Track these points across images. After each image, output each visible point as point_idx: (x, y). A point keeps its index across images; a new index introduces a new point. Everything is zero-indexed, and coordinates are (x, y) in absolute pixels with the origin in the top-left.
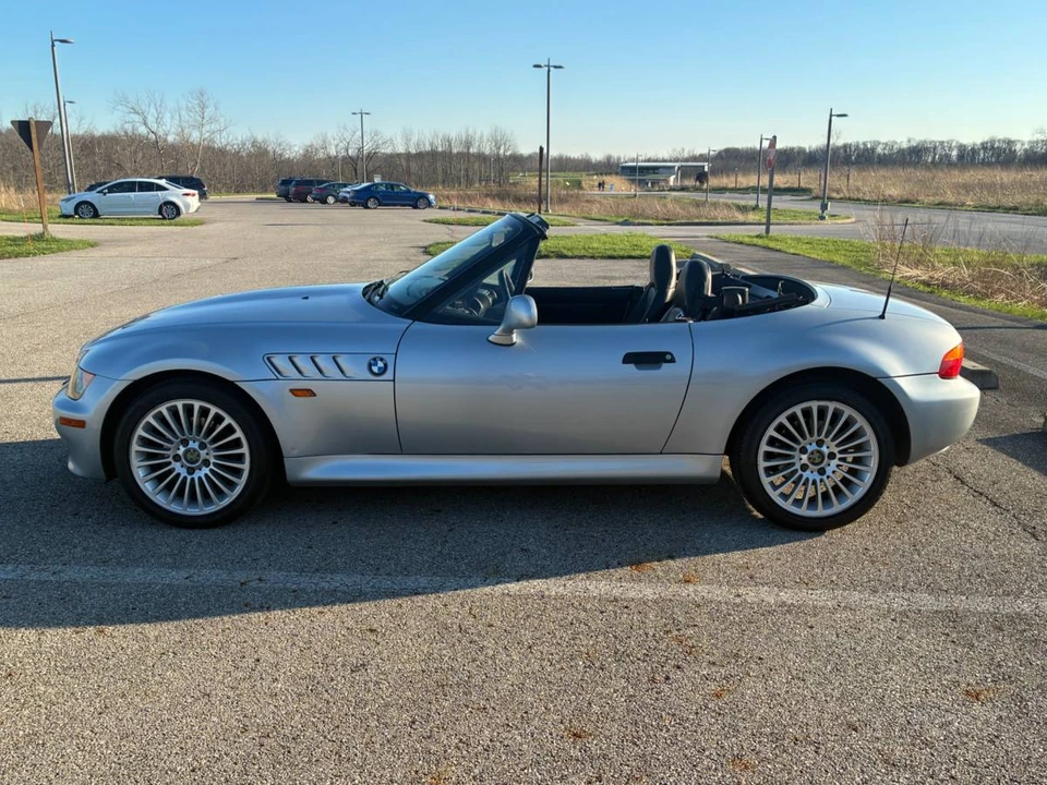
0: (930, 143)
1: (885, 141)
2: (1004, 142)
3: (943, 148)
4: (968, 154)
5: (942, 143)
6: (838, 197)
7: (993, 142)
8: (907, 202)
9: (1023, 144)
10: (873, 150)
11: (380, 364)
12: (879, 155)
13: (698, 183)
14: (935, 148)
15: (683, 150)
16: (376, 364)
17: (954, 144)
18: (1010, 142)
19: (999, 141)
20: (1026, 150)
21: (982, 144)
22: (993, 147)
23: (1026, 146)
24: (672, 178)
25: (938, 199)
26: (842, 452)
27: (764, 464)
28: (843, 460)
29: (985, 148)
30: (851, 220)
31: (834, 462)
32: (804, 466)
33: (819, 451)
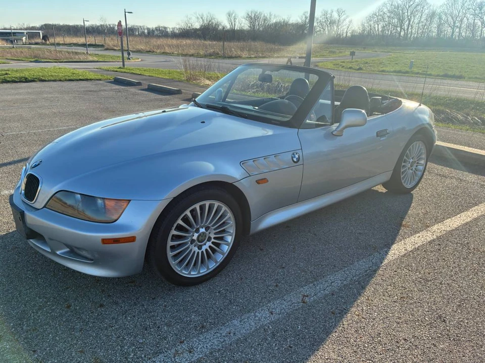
0: (136, 26)
2: (163, 27)
3: (141, 29)
4: (151, 32)
5: (140, 27)
6: (118, 49)
7: (159, 27)
8: (150, 52)
10: (114, 28)
11: (297, 156)
13: (43, 41)
14: (138, 29)
15: (24, 24)
16: (295, 157)
17: (145, 27)
18: (165, 28)
19: (161, 27)
20: (171, 31)
21: (156, 28)
22: (159, 30)
23: (171, 30)
24: (24, 38)
25: (162, 51)
26: (417, 160)
27: (402, 170)
28: (418, 163)
29: (157, 30)
30: (140, 60)
31: (415, 165)
32: (409, 168)
33: (413, 162)
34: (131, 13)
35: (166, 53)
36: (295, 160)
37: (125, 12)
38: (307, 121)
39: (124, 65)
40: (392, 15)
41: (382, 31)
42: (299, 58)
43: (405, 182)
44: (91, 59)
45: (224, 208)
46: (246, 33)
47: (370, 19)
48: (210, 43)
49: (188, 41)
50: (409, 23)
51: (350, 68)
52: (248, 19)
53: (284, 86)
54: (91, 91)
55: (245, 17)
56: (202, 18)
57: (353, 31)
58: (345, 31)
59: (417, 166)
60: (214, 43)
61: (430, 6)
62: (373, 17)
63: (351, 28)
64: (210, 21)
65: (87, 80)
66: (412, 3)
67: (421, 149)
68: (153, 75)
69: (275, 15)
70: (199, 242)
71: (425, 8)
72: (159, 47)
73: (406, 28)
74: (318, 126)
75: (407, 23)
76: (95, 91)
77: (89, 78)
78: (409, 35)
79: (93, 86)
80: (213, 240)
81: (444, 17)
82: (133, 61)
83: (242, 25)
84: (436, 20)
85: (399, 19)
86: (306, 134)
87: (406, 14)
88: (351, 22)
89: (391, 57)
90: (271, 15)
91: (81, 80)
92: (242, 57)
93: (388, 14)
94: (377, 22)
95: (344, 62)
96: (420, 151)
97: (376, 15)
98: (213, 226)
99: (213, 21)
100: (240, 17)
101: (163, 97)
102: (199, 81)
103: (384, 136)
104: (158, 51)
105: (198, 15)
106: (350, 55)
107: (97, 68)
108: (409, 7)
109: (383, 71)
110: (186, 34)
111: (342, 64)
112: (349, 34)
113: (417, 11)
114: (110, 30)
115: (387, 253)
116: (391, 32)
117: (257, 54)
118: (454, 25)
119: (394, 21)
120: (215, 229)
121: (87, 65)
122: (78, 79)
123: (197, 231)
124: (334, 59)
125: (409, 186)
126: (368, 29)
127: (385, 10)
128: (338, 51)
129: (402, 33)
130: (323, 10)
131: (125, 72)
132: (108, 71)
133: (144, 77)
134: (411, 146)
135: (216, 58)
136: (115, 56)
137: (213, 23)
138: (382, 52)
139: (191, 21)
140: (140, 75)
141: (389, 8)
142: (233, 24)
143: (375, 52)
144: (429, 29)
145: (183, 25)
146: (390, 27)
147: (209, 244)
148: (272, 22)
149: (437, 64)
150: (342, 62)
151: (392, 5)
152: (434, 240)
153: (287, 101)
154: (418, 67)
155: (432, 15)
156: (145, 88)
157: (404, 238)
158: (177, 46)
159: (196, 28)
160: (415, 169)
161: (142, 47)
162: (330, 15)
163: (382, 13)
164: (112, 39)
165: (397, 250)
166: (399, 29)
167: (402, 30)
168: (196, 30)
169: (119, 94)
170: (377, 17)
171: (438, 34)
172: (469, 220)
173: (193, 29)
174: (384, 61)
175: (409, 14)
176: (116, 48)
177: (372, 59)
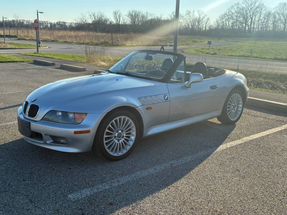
0: (41, 21)
1: (26, 20)
2: (63, 22)
3: (45, 23)
4: (53, 26)
5: (45, 22)
6: (28, 39)
7: (60, 22)
8: (54, 41)
9: (68, 23)
10: (23, 23)
11: (167, 97)
12: (25, 24)
14: (43, 23)
16: (165, 97)
17: (48, 22)
18: (64, 23)
19: (61, 22)
20: (69, 25)
21: (57, 23)
22: (60, 24)
23: (69, 24)
25: (64, 40)
26: (237, 105)
27: (228, 110)
28: (238, 106)
29: (58, 24)
30: (48, 47)
31: (236, 107)
32: (232, 109)
33: (234, 105)
34: (42, 13)
35: (67, 42)
36: (166, 98)
37: (38, 12)
38: (172, 80)
39: (38, 51)
40: (239, 15)
41: (232, 26)
42: (170, 46)
43: (230, 117)
44: (9, 46)
45: (131, 121)
46: (128, 27)
47: (222, 17)
48: (101, 34)
49: (83, 33)
50: (252, 21)
51: (208, 53)
52: (129, 16)
53: (159, 66)
54: (19, 69)
55: (128, 15)
56: (94, 16)
57: (210, 26)
58: (204, 26)
59: (237, 108)
60: (104, 34)
61: (267, 8)
62: (225, 16)
63: (209, 23)
64: (100, 18)
65: (13, 62)
66: (253, 6)
67: (239, 98)
68: (61, 58)
69: (150, 14)
70: (118, 137)
71: (263, 9)
72: (61, 37)
73: (249, 24)
74: (177, 82)
75: (250, 20)
76: (23, 70)
77: (15, 61)
78: (252, 29)
79: (20, 66)
80: (125, 137)
81: (277, 16)
82: (43, 48)
83: (125, 21)
84: (271, 19)
85: (244, 18)
86: (171, 86)
87: (249, 14)
88: (208, 19)
89: (238, 45)
90: (147, 14)
91: (9, 62)
92: (126, 45)
93: (236, 14)
94: (228, 20)
95: (203, 49)
96: (238, 99)
97: (226, 15)
98: (125, 130)
99: (102, 17)
100: (123, 15)
101: (73, 73)
102: (97, 63)
103: (215, 89)
104: (61, 41)
105: (91, 13)
106: (208, 44)
107: (17, 54)
108: (251, 9)
109: (231, 55)
110: (81, 27)
111: (202, 50)
112: (207, 28)
113: (257, 12)
114: (20, 24)
115: (216, 149)
116: (239, 27)
117: (138, 43)
118: (285, 22)
119: (240, 19)
120: (126, 132)
121: (9, 51)
122: (7, 61)
123: (117, 132)
124: (196, 46)
125: (233, 120)
126: (221, 25)
127: (233, 11)
128: (199, 41)
129: (247, 28)
130: (187, 10)
131: (39, 56)
132: (27, 55)
133: (55, 60)
134: (232, 96)
135: (106, 46)
136: (28, 45)
137: (102, 19)
138: (232, 41)
139: (86, 18)
140: (51, 58)
141: (236, 9)
142: (118, 20)
143: (227, 42)
144: (267, 25)
145: (79, 21)
146: (238, 23)
147: (123, 139)
148: (148, 19)
149: (270, 50)
150: (202, 49)
151: (238, 8)
152: (242, 144)
153: (161, 70)
154: (257, 53)
155: (269, 14)
156: (58, 67)
157: (226, 143)
158: (76, 37)
159: (89, 23)
160: (236, 110)
161: (47, 37)
162: (192, 15)
163: (231, 13)
164: (23, 31)
165: (222, 147)
166: (244, 25)
167: (247, 26)
168: (89, 24)
169: (40, 71)
170: (227, 16)
171: (274, 28)
172: (264, 135)
173: (87, 24)
174: (232, 48)
175: (251, 14)
176: (26, 38)
177: (224, 47)
